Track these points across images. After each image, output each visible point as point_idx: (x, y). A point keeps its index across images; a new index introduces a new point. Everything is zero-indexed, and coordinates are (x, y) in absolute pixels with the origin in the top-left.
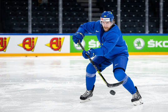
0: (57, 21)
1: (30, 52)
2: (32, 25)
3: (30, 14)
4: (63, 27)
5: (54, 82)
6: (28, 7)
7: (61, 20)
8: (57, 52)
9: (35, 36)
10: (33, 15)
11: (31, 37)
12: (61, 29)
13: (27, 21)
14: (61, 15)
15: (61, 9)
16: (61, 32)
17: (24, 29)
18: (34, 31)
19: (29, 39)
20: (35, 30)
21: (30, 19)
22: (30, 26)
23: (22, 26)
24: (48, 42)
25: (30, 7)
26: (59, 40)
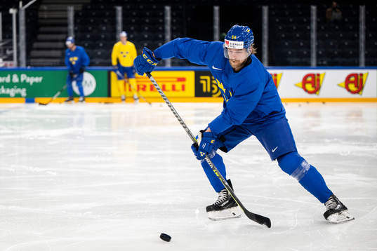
0: (357, 46)
1: (313, 96)
2: (317, 54)
3: (314, 36)
4: (366, 56)
5: (354, 143)
6: (310, 26)
7: (362, 45)
8: (356, 96)
9: (321, 72)
10: (318, 38)
11: (315, 72)
12: (362, 59)
13: (309, 47)
14: (362, 37)
15: (362, 27)
16: (362, 65)
17: (304, 60)
18: (320, 63)
19: (313, 75)
20: (322, 61)
21: (314, 45)
22: (314, 55)
23: (300, 55)
24: (343, 79)
25: (314, 26)
26: (359, 77)
